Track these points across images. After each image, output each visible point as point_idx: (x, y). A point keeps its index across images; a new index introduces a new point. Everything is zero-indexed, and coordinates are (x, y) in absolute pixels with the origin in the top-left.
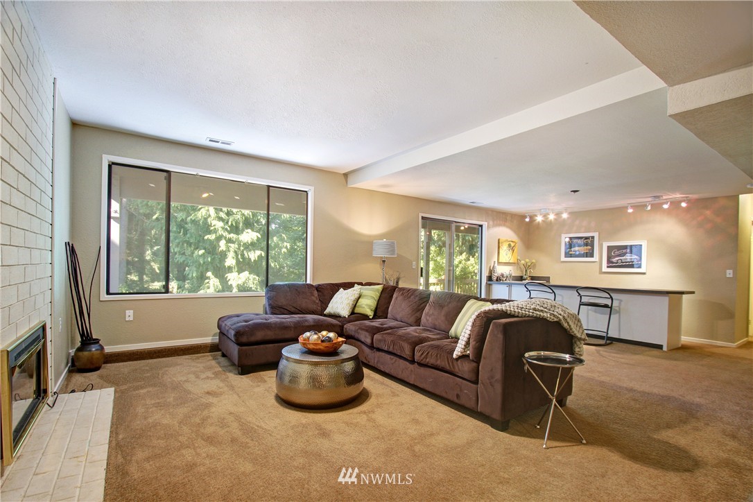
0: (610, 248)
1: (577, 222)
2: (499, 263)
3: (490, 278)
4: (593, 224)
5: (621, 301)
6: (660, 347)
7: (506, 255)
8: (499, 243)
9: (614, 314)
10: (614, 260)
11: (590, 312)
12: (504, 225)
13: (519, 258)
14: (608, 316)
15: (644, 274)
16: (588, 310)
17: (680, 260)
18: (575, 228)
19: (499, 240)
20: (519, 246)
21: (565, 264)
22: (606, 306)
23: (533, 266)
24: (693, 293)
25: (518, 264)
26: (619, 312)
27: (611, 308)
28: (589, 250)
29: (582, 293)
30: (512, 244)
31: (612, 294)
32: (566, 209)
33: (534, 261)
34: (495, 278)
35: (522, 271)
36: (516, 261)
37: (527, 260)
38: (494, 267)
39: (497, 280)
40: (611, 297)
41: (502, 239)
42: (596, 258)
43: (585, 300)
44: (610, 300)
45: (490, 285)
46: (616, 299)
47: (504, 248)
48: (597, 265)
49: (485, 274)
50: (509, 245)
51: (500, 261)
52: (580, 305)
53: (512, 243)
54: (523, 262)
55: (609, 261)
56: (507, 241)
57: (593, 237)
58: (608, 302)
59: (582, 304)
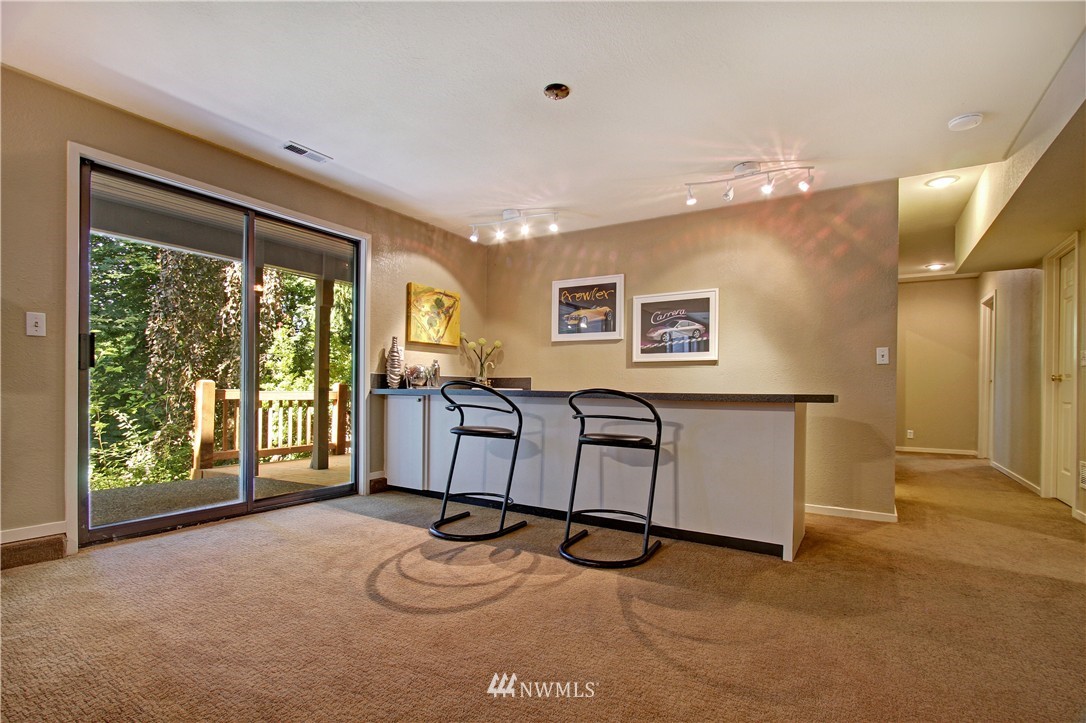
0: (647, 309)
1: (582, 254)
2: (411, 344)
3: (382, 381)
4: (613, 257)
5: (678, 427)
6: (776, 551)
7: (427, 325)
8: (409, 293)
9: (666, 463)
10: (656, 335)
11: (606, 460)
12: (425, 253)
13: (464, 335)
14: (651, 469)
15: (714, 363)
16: (602, 455)
17: (784, 331)
18: (577, 268)
19: (409, 286)
20: (465, 305)
21: (558, 348)
22: (644, 444)
23: (497, 354)
24: (829, 399)
25: (463, 349)
26: (674, 458)
27: (657, 448)
28: (606, 314)
29: (586, 409)
30: (447, 302)
31: (659, 410)
32: (556, 211)
33: (498, 343)
34: (394, 380)
35: (473, 367)
36: (457, 343)
37: (482, 341)
38: (392, 351)
39: (403, 384)
40: (657, 419)
41: (417, 285)
42: (620, 333)
43: (593, 428)
44: (654, 426)
45: (384, 397)
46: (670, 424)
47: (424, 309)
48: (623, 346)
49: (369, 369)
50: (439, 304)
51: (413, 338)
52: (581, 443)
53: (445, 299)
54: (472, 344)
55: (645, 338)
56: (431, 291)
57: (613, 286)
58: (649, 432)
59: (585, 440)
